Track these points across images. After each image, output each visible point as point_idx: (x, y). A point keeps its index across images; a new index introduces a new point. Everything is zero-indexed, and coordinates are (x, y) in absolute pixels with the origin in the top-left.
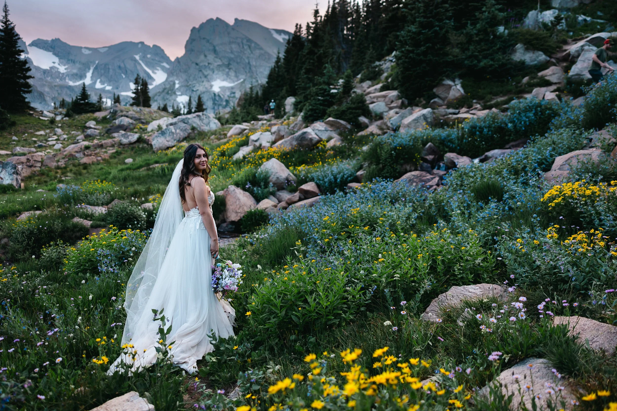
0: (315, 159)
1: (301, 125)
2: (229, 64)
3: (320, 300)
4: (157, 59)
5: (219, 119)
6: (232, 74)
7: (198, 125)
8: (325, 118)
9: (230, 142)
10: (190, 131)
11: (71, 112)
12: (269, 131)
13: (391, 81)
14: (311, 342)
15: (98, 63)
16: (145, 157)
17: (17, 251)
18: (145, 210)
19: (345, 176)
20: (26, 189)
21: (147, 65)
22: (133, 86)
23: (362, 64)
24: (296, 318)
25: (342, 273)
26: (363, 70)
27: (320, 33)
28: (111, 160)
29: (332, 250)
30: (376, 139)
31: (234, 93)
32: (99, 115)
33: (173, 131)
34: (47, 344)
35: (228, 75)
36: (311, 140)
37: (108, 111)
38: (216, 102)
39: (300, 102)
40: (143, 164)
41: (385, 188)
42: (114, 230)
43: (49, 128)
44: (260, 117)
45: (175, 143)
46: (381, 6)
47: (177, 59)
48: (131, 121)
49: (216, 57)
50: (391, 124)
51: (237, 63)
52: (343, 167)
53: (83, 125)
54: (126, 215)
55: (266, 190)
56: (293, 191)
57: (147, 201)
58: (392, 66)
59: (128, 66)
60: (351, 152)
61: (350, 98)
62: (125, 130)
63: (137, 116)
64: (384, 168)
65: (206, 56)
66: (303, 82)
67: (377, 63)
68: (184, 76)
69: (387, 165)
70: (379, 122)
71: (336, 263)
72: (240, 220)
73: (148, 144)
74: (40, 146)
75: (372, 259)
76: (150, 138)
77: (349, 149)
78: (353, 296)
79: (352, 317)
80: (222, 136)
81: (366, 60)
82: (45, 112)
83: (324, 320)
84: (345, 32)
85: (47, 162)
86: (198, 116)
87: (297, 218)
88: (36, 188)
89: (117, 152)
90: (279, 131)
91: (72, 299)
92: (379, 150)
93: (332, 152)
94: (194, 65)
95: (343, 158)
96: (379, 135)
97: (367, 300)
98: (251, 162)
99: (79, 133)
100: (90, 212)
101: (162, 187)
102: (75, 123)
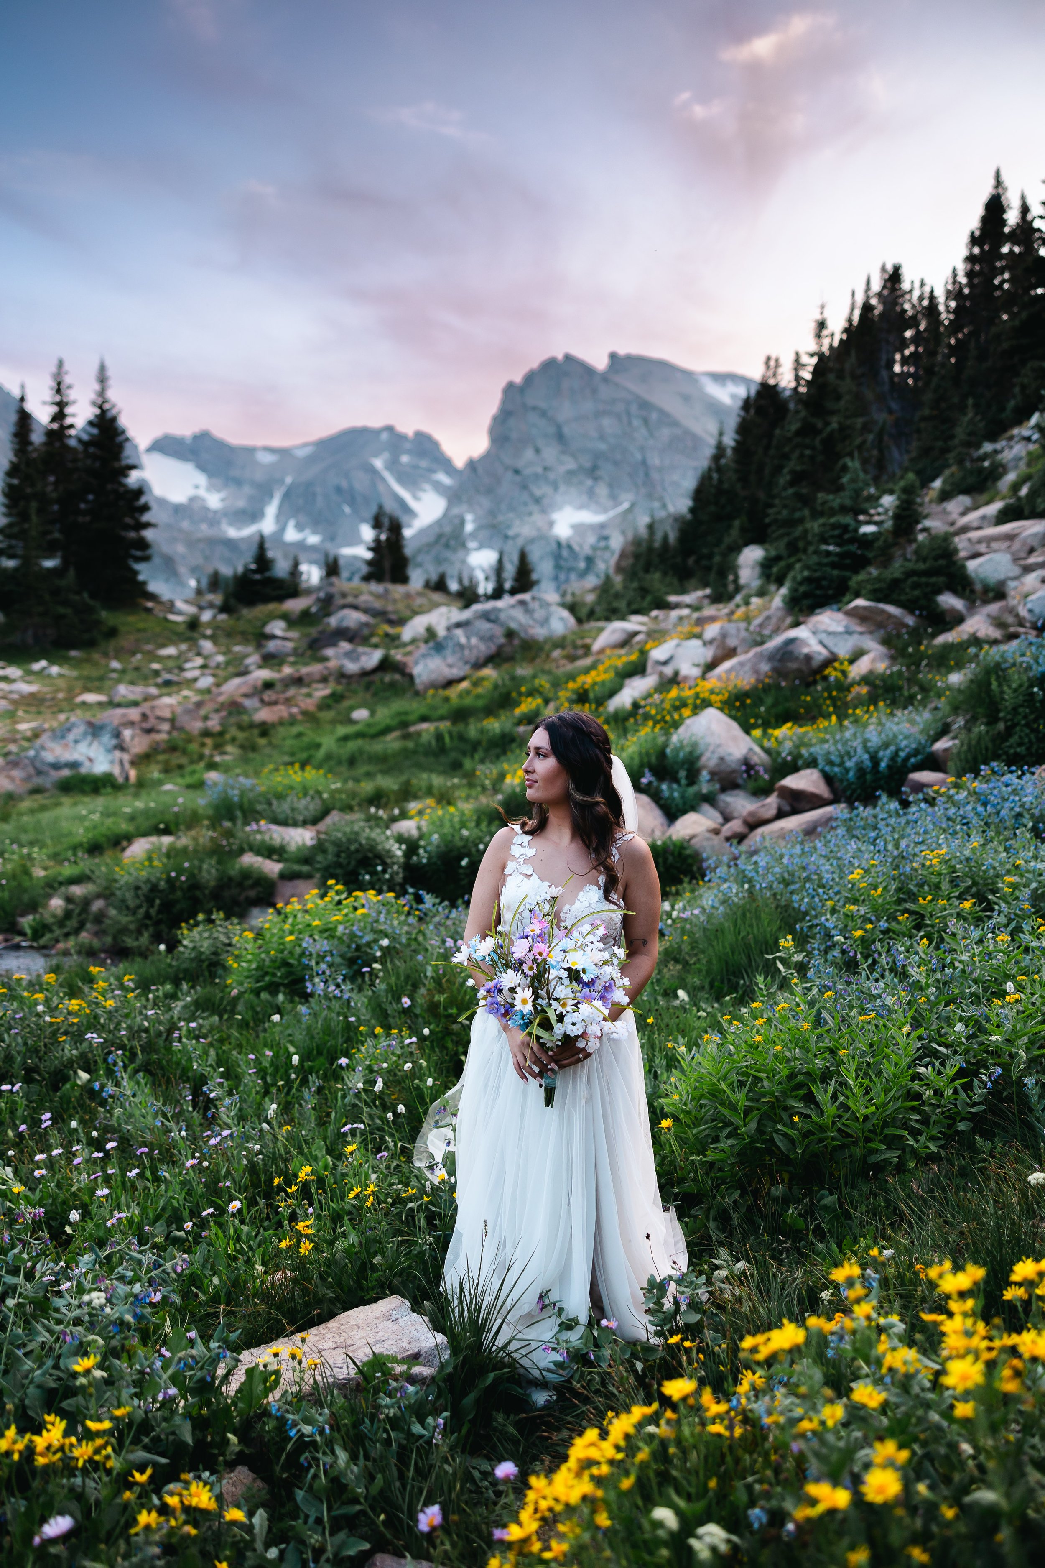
0: (819, 707)
1: (782, 620)
2: (595, 468)
3: (847, 1097)
5: (572, 608)
6: (602, 490)
7: (521, 624)
8: (846, 599)
9: (601, 668)
10: (502, 640)
11: (232, 601)
12: (699, 636)
13: (1027, 495)
14: (825, 1208)
15: (291, 484)
16: (398, 705)
17: (124, 930)
18: (400, 839)
19: (902, 754)
20: (141, 784)
21: (400, 480)
22: (368, 533)
23: (945, 451)
24: (786, 1141)
25: (906, 1029)
26: (948, 466)
27: (831, 377)
28: (321, 715)
29: (874, 962)
30: (987, 653)
32: (294, 605)
33: (463, 640)
34: (205, 1164)
35: (591, 493)
36: (808, 658)
37: (314, 596)
38: (562, 563)
39: (778, 558)
40: (394, 723)
41: (1015, 792)
42: (338, 893)
43: (186, 640)
44: (673, 598)
45: (466, 670)
46: (998, 293)
47: (472, 465)
48: (362, 617)
49: (564, 452)
50: (1030, 611)
51: (616, 463)
52: (895, 728)
53: (257, 631)
54: (357, 851)
55: (692, 790)
56: (762, 792)
57: (404, 815)
58: (1029, 453)
60: (915, 689)
61: (914, 546)
62: (351, 640)
63: (378, 605)
64: (1009, 731)
66: (785, 506)
67: (988, 447)
68: (486, 502)
69: (1017, 724)
70: (994, 608)
71: (889, 1001)
73: (404, 674)
74: (168, 683)
75: (985, 990)
76: (409, 660)
77: (912, 680)
78: (936, 1092)
79: (934, 1149)
80: (580, 652)
81: (956, 441)
82: (180, 605)
83: (858, 1152)
84: (897, 368)
85: (184, 720)
86: (522, 603)
87: (777, 870)
88: (160, 783)
89: (333, 694)
90: (724, 635)
91: (252, 1056)
92: (994, 685)
93: (864, 690)
95: (894, 703)
96: (995, 642)
97: (975, 1104)
98: (651, 717)
99: (250, 649)
100: (277, 841)
101: (437, 780)
102: (242, 625)
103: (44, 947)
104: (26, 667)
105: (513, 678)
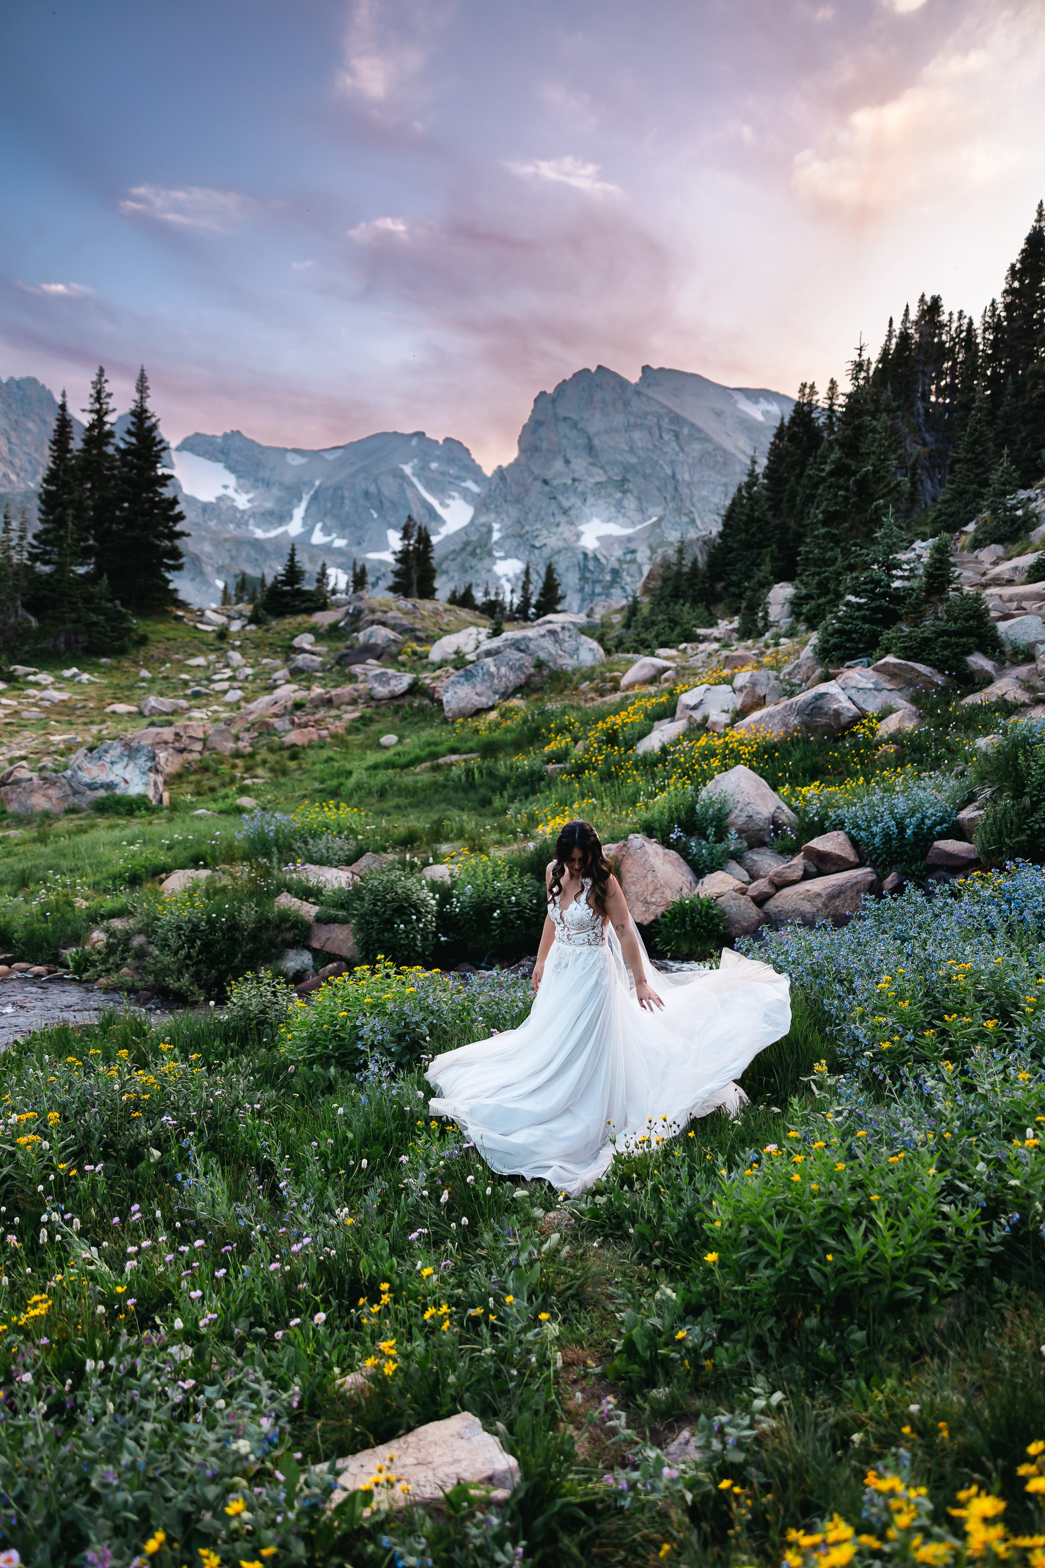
0: (847, 765)
1: (813, 670)
2: (624, 480)
3: (877, 1239)
4: (451, 471)
5: (600, 636)
6: (631, 503)
7: (551, 654)
8: (876, 655)
9: (631, 707)
10: (532, 670)
11: (262, 612)
12: (729, 681)
14: (854, 1342)
15: (320, 486)
16: (428, 734)
17: (165, 970)
18: (434, 887)
19: (928, 822)
20: (174, 808)
21: (428, 487)
22: (396, 541)
23: (979, 495)
24: (819, 1276)
25: (932, 1170)
26: (981, 511)
28: (350, 738)
31: (633, 552)
32: (323, 619)
33: (493, 669)
34: (287, 1269)
35: (619, 506)
36: (837, 713)
37: (343, 610)
38: (588, 575)
39: (808, 597)
40: (423, 754)
42: (387, 968)
43: (216, 650)
44: (701, 631)
45: (494, 699)
47: (500, 472)
48: (392, 635)
49: (593, 464)
51: (645, 477)
52: (922, 795)
53: (286, 643)
54: (394, 900)
55: (720, 847)
56: (788, 851)
57: (436, 859)
59: (386, 491)
60: (943, 751)
61: (946, 606)
62: (379, 658)
63: (406, 621)
65: (567, 462)
67: (1023, 494)
68: (514, 512)
70: (1023, 670)
72: (656, 921)
73: (433, 700)
74: (196, 695)
76: (438, 685)
77: (939, 741)
78: (957, 1231)
79: (955, 1287)
80: (610, 686)
81: (990, 489)
82: (209, 614)
83: (886, 1289)
84: (933, 399)
85: (216, 741)
86: (553, 633)
88: (192, 806)
89: (362, 718)
90: (754, 683)
91: (315, 1143)
92: (1021, 758)
93: (892, 749)
94: (538, 484)
95: (921, 765)
96: (1023, 707)
97: (994, 1245)
98: (680, 765)
99: (278, 662)
100: (313, 882)
101: (468, 821)
102: (270, 637)
103: (87, 981)
104: (57, 673)
105: (542, 713)
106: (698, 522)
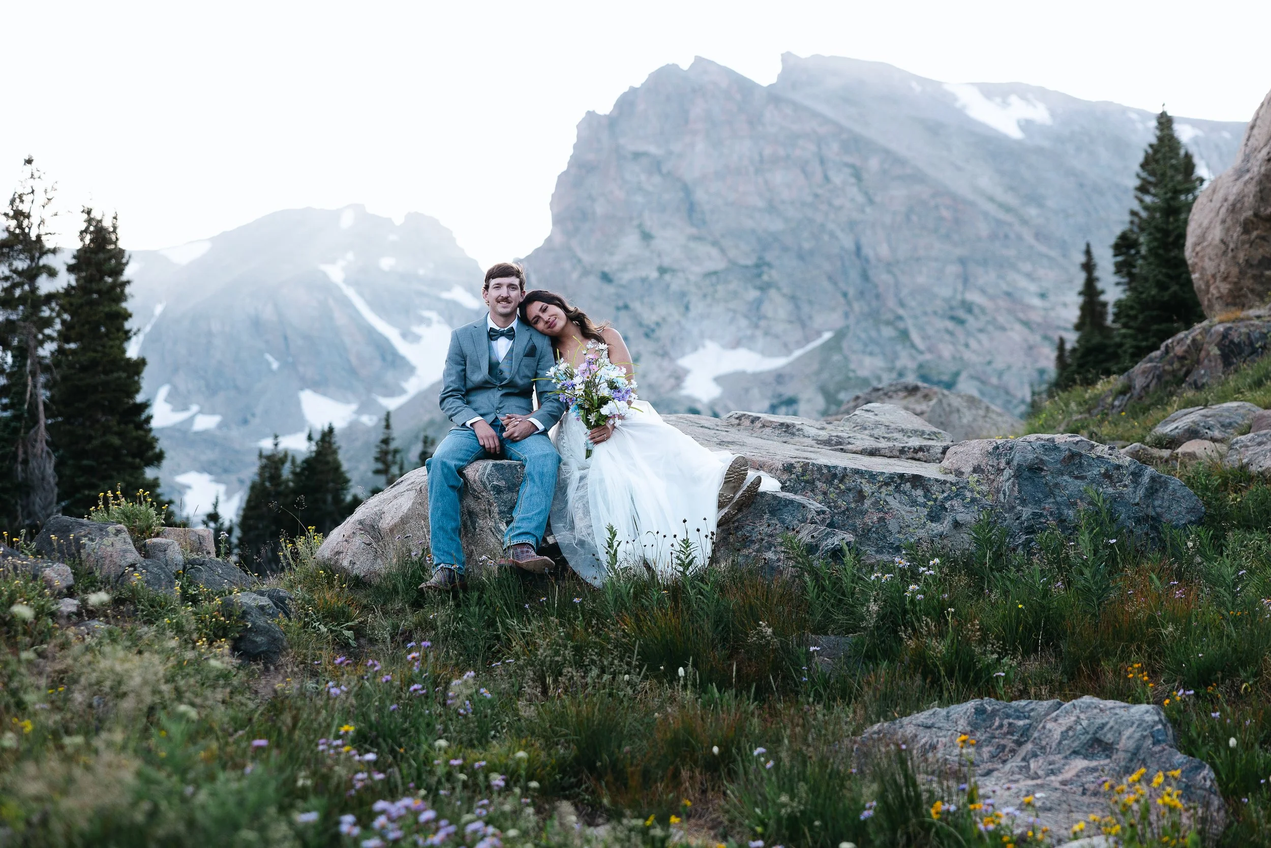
2: (761, 265)
4: (421, 271)
6: (777, 309)
15: (164, 314)
21: (378, 305)
31: (790, 401)
35: (755, 312)
49: (698, 238)
51: (800, 256)
59: (294, 318)
65: (646, 237)
94: (592, 281)
106: (915, 337)
